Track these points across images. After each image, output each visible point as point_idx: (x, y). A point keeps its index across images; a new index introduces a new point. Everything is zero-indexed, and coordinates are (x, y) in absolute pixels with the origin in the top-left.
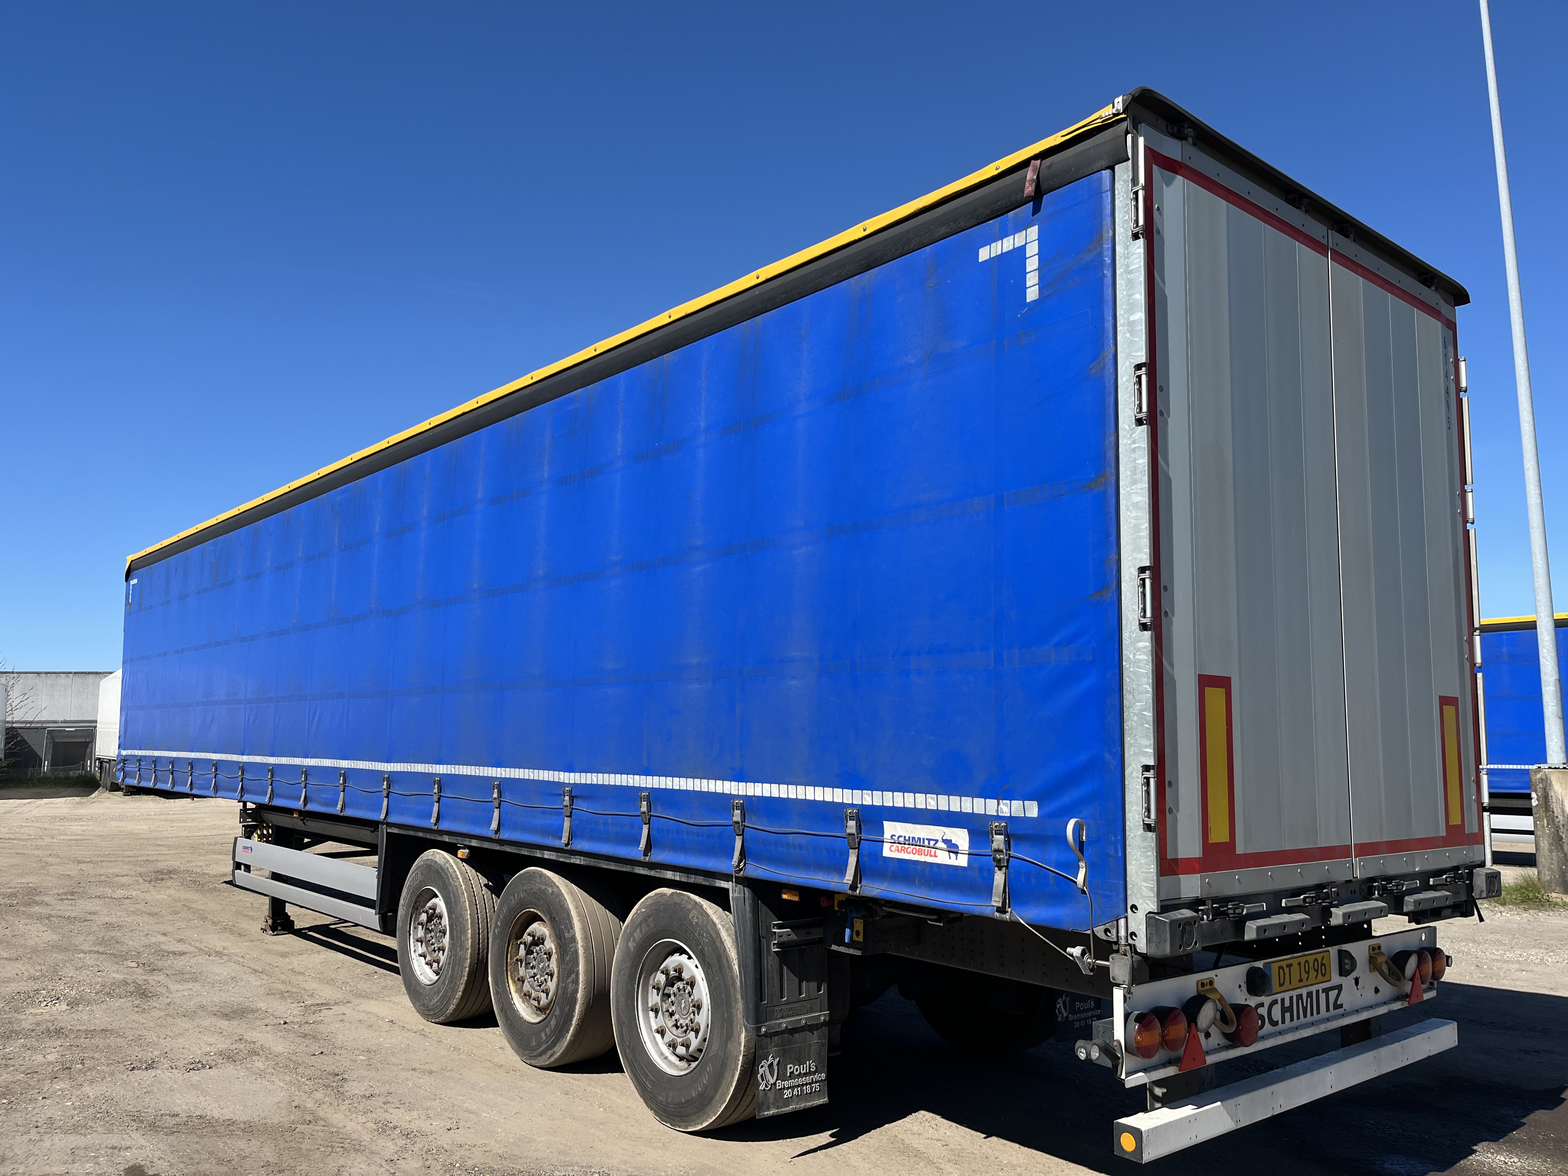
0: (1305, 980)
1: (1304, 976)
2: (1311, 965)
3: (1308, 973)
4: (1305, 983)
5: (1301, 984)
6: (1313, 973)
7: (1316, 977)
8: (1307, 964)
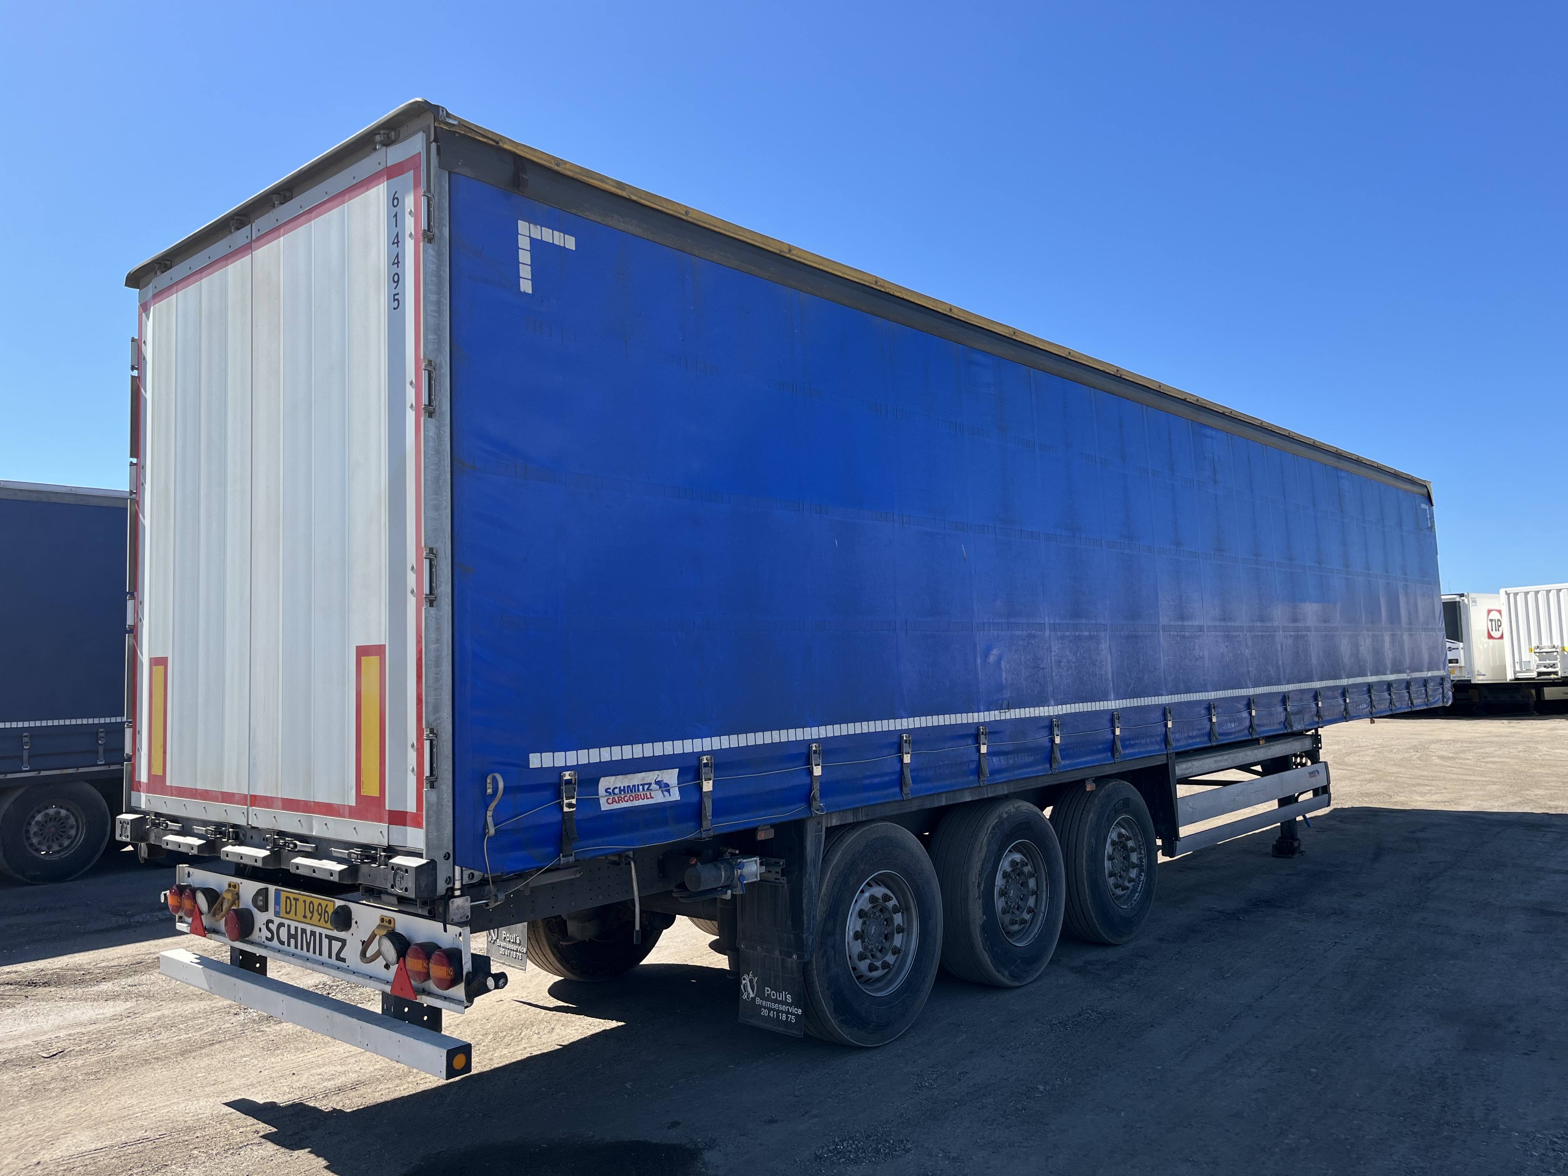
0: (309, 917)
1: (309, 915)
2: (316, 908)
3: (312, 913)
4: (308, 920)
5: (304, 920)
6: (316, 916)
7: (319, 921)
8: (311, 905)
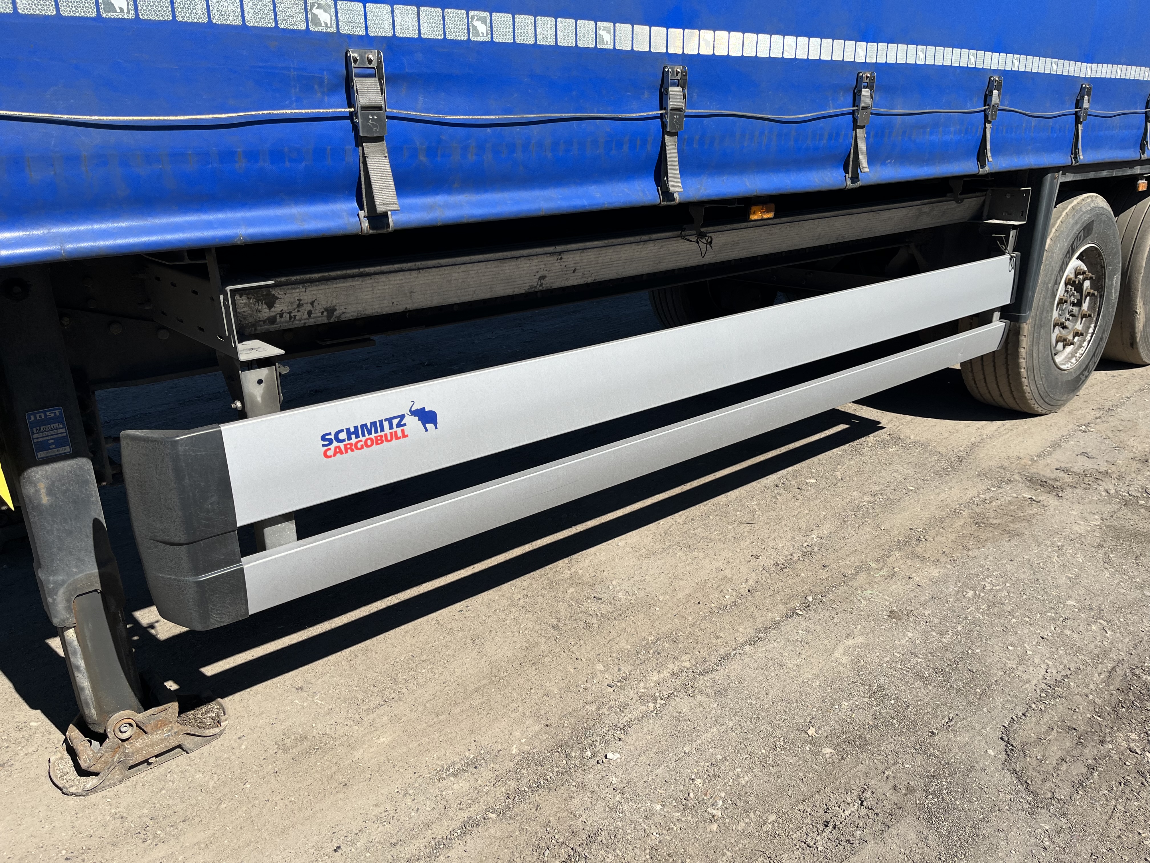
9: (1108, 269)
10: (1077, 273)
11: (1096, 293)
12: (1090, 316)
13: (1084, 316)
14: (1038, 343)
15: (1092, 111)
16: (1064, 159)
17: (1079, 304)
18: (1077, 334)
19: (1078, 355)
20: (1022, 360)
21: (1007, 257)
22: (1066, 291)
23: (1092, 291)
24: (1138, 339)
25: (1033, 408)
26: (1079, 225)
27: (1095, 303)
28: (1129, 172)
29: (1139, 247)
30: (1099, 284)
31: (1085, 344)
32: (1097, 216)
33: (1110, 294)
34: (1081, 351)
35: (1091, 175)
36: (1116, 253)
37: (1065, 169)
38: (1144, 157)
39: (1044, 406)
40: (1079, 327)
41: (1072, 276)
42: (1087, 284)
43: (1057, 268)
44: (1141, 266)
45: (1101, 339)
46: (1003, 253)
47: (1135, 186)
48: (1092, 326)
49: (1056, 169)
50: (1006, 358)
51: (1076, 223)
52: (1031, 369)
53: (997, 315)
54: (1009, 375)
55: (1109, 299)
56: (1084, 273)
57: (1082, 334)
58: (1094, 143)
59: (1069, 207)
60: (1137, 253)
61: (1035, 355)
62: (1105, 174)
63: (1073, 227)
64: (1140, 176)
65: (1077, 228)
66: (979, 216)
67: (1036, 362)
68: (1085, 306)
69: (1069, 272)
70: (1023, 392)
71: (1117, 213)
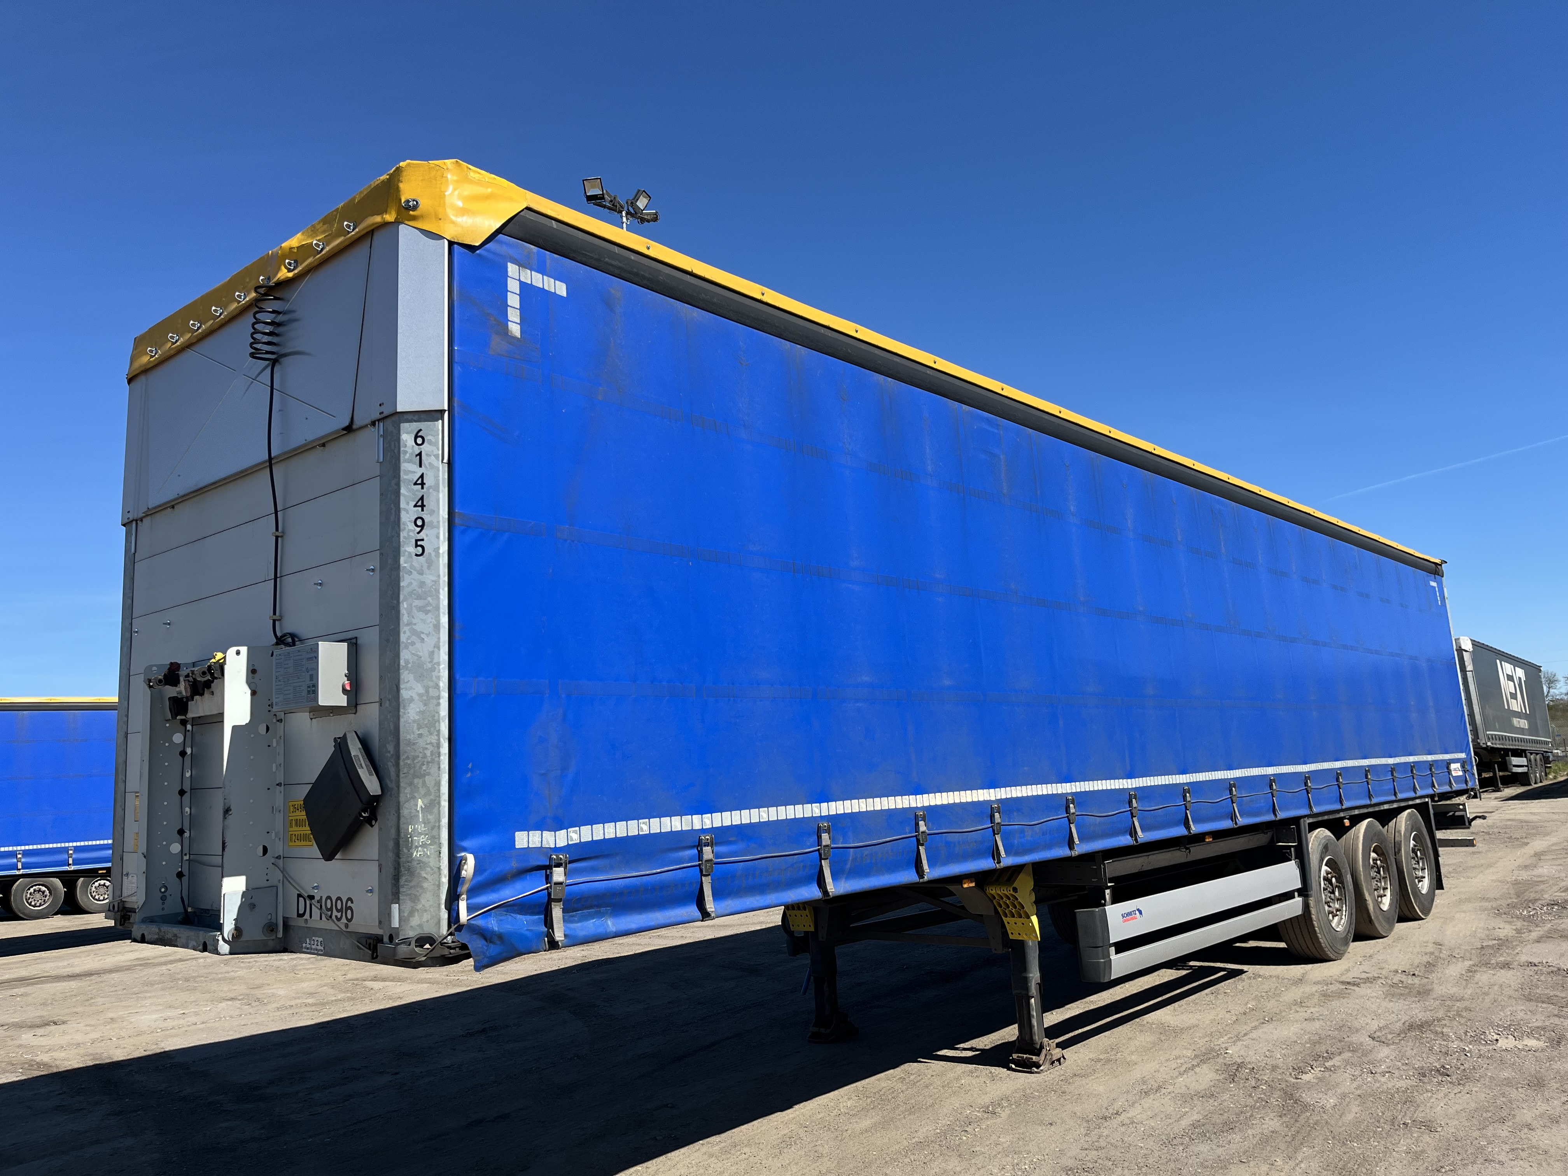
9: (1343, 871)
10: (1328, 873)
11: (1340, 885)
12: (1341, 899)
13: (1338, 900)
14: (1320, 912)
15: (1313, 787)
16: (1305, 811)
17: (1333, 892)
18: (1337, 910)
19: (1342, 923)
20: (1314, 922)
21: (1293, 862)
22: (1325, 884)
23: (1338, 884)
24: (1373, 918)
25: (1330, 957)
26: (1321, 846)
27: (1341, 892)
28: (1338, 816)
29: (1355, 859)
30: (1340, 879)
31: (1343, 917)
32: (1328, 840)
33: (1348, 886)
34: (1343, 921)
35: (1320, 819)
36: (1344, 862)
37: (1308, 816)
38: (1344, 807)
39: (1336, 954)
40: (1337, 906)
41: (1325, 875)
42: (1334, 880)
43: (1318, 869)
44: (1360, 871)
45: (1352, 914)
46: (1291, 860)
47: (1343, 824)
48: (1344, 906)
49: (1305, 816)
50: (1306, 922)
51: (1319, 844)
52: (1320, 928)
53: (1296, 894)
54: (1309, 933)
55: (1348, 890)
56: (1331, 873)
57: (1340, 910)
58: (1318, 804)
59: (1314, 836)
60: (1356, 863)
61: (1320, 919)
62: (1326, 817)
63: (1318, 847)
64: (1344, 818)
65: (1321, 847)
66: (1272, 841)
67: (1322, 923)
68: (1337, 893)
69: (1323, 873)
70: (1320, 943)
71: (1338, 839)
